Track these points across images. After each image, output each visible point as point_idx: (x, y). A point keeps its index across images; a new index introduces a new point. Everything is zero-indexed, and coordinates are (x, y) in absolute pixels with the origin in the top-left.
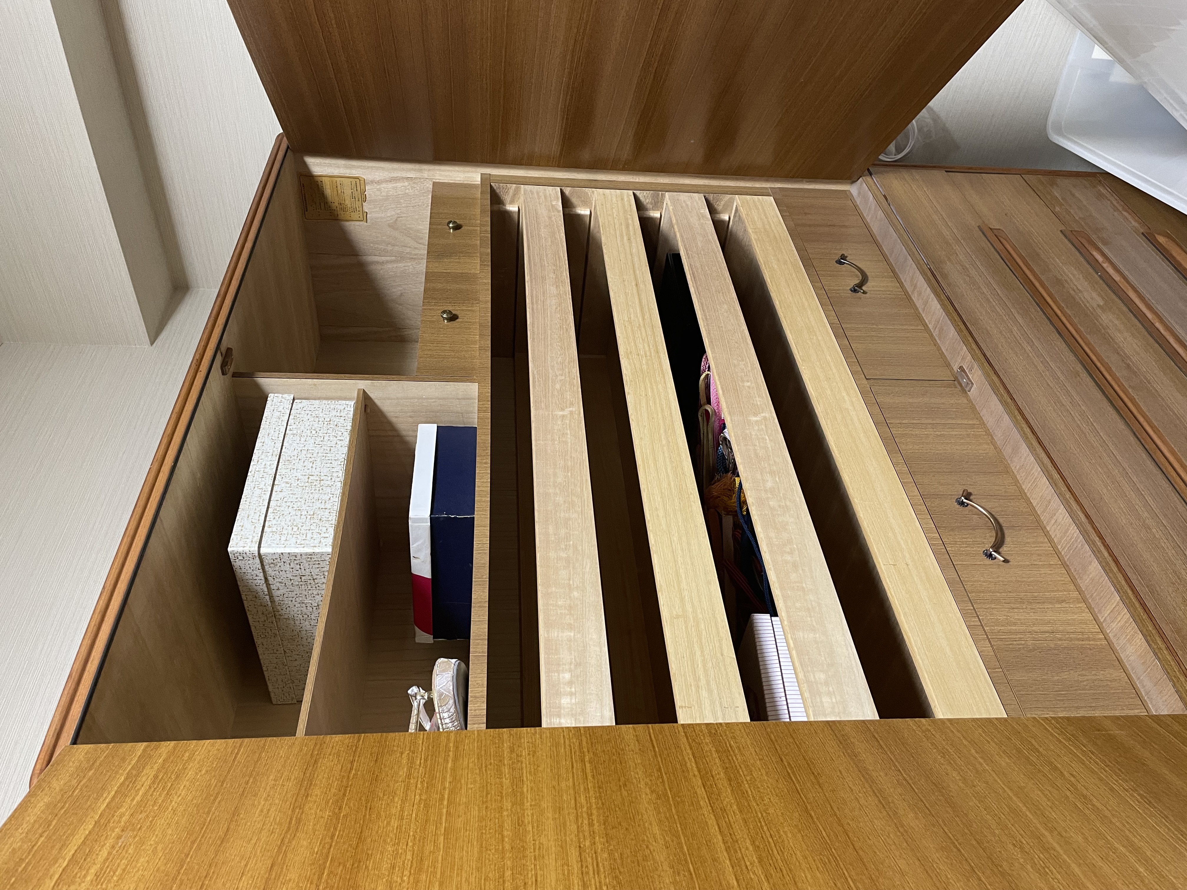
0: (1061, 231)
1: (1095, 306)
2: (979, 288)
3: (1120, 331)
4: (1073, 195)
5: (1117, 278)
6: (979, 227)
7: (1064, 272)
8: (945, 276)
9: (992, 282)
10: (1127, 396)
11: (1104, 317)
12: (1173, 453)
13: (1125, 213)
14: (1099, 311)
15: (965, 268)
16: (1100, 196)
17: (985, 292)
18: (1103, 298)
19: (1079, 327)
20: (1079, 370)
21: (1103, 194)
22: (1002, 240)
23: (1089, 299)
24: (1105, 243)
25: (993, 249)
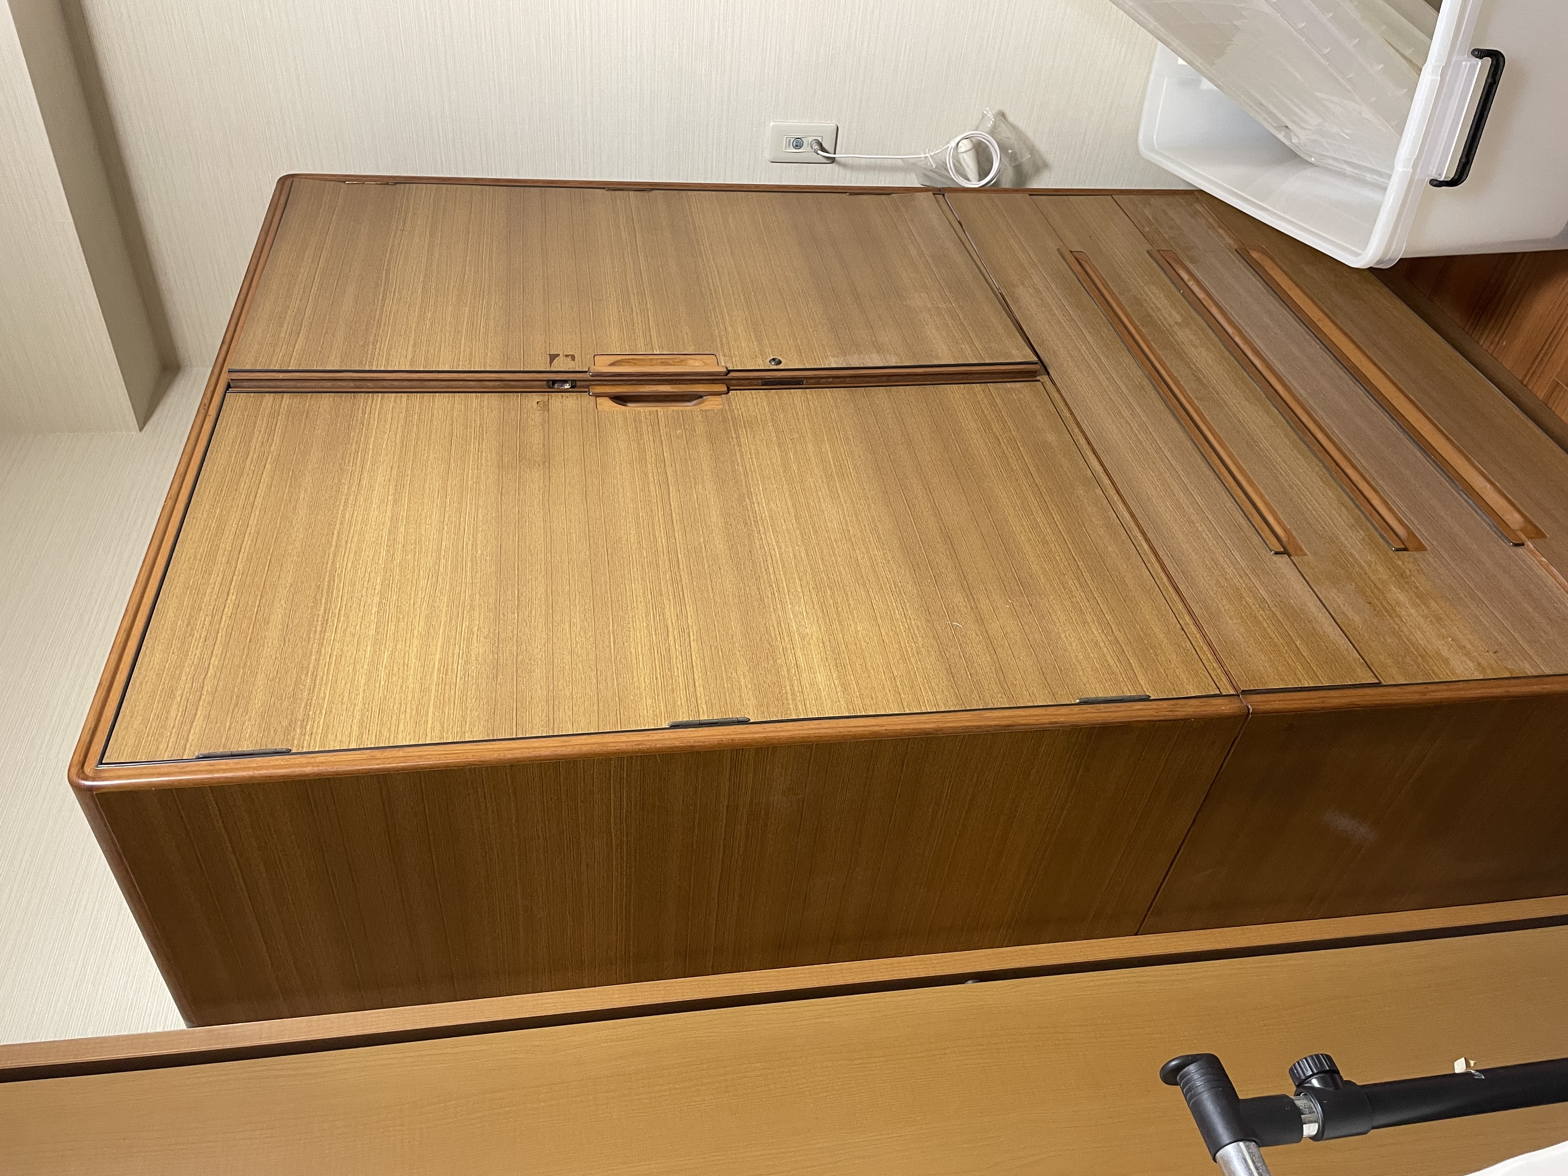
0: (1148, 252)
1: (1172, 323)
2: (1052, 310)
3: (1195, 347)
4: (1166, 214)
5: (1201, 295)
6: (1058, 250)
7: (1145, 292)
8: (1016, 301)
9: (1065, 303)
10: (1192, 407)
11: (1180, 333)
12: (1231, 456)
13: (1220, 231)
14: (1176, 328)
15: (1037, 291)
16: (1196, 214)
17: (1057, 314)
18: (1182, 315)
19: (1153, 344)
20: (1144, 383)
21: (1199, 212)
22: (1082, 262)
23: (1167, 316)
24: (1193, 261)
25: (1070, 272)
